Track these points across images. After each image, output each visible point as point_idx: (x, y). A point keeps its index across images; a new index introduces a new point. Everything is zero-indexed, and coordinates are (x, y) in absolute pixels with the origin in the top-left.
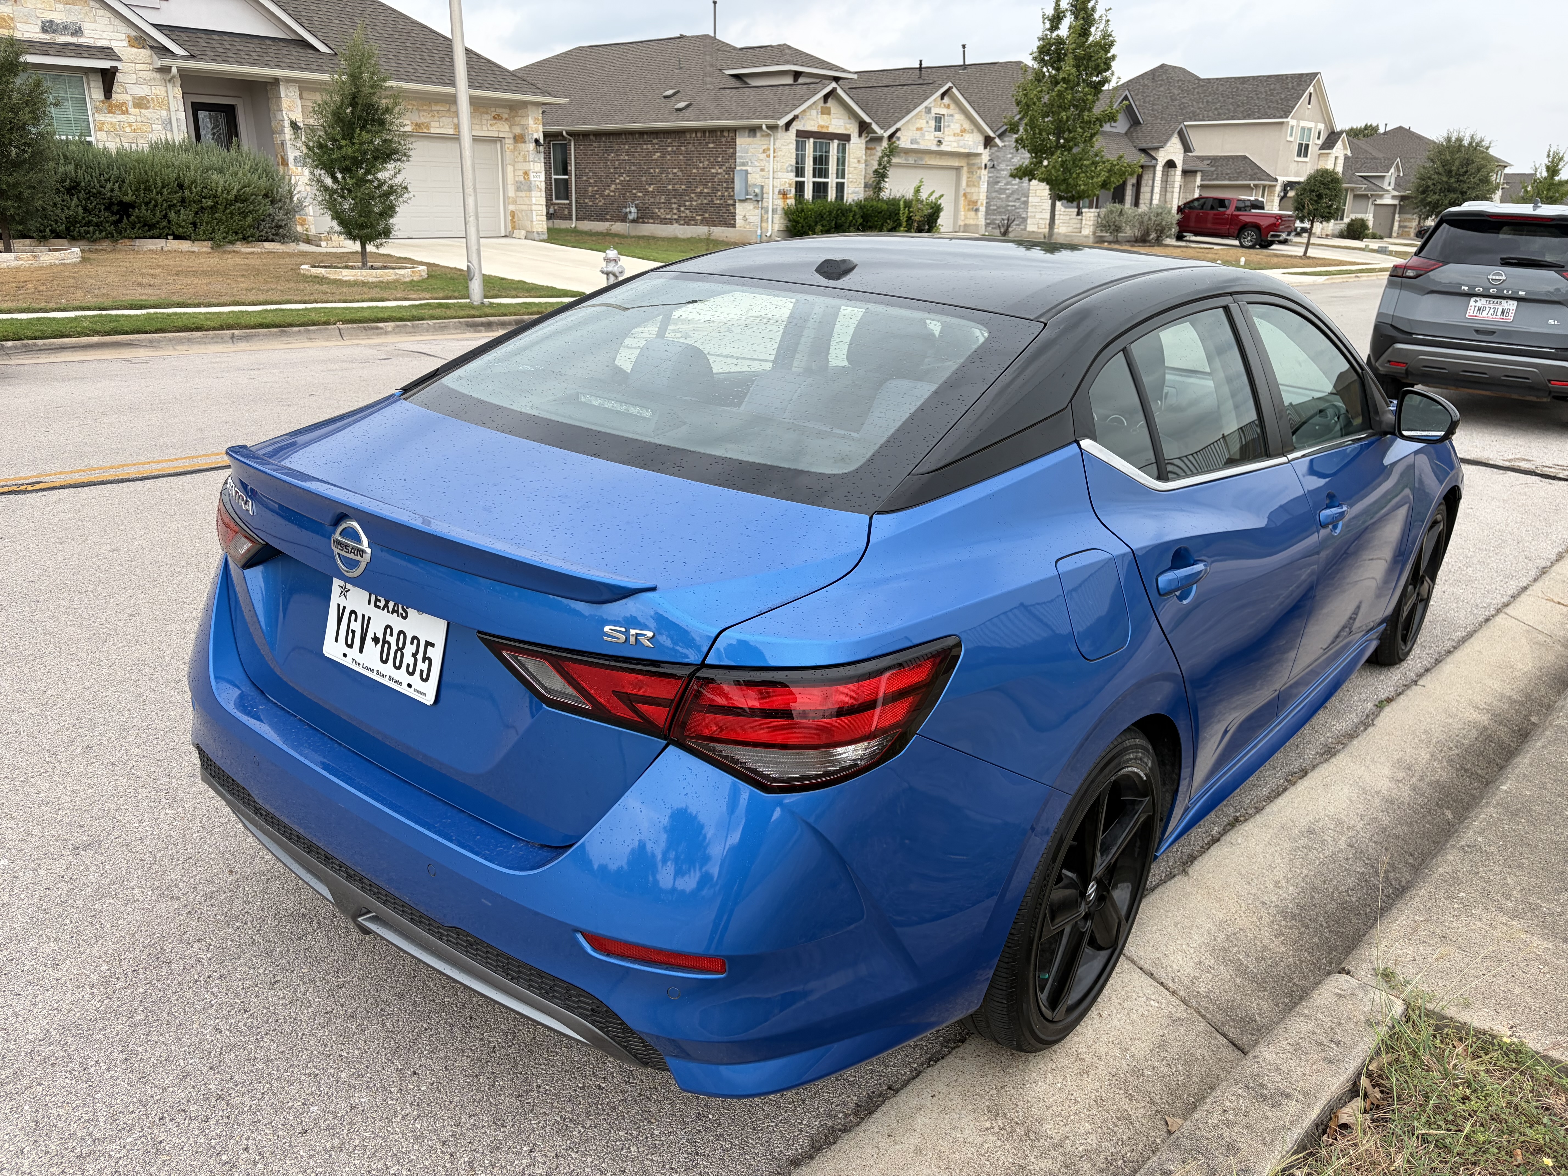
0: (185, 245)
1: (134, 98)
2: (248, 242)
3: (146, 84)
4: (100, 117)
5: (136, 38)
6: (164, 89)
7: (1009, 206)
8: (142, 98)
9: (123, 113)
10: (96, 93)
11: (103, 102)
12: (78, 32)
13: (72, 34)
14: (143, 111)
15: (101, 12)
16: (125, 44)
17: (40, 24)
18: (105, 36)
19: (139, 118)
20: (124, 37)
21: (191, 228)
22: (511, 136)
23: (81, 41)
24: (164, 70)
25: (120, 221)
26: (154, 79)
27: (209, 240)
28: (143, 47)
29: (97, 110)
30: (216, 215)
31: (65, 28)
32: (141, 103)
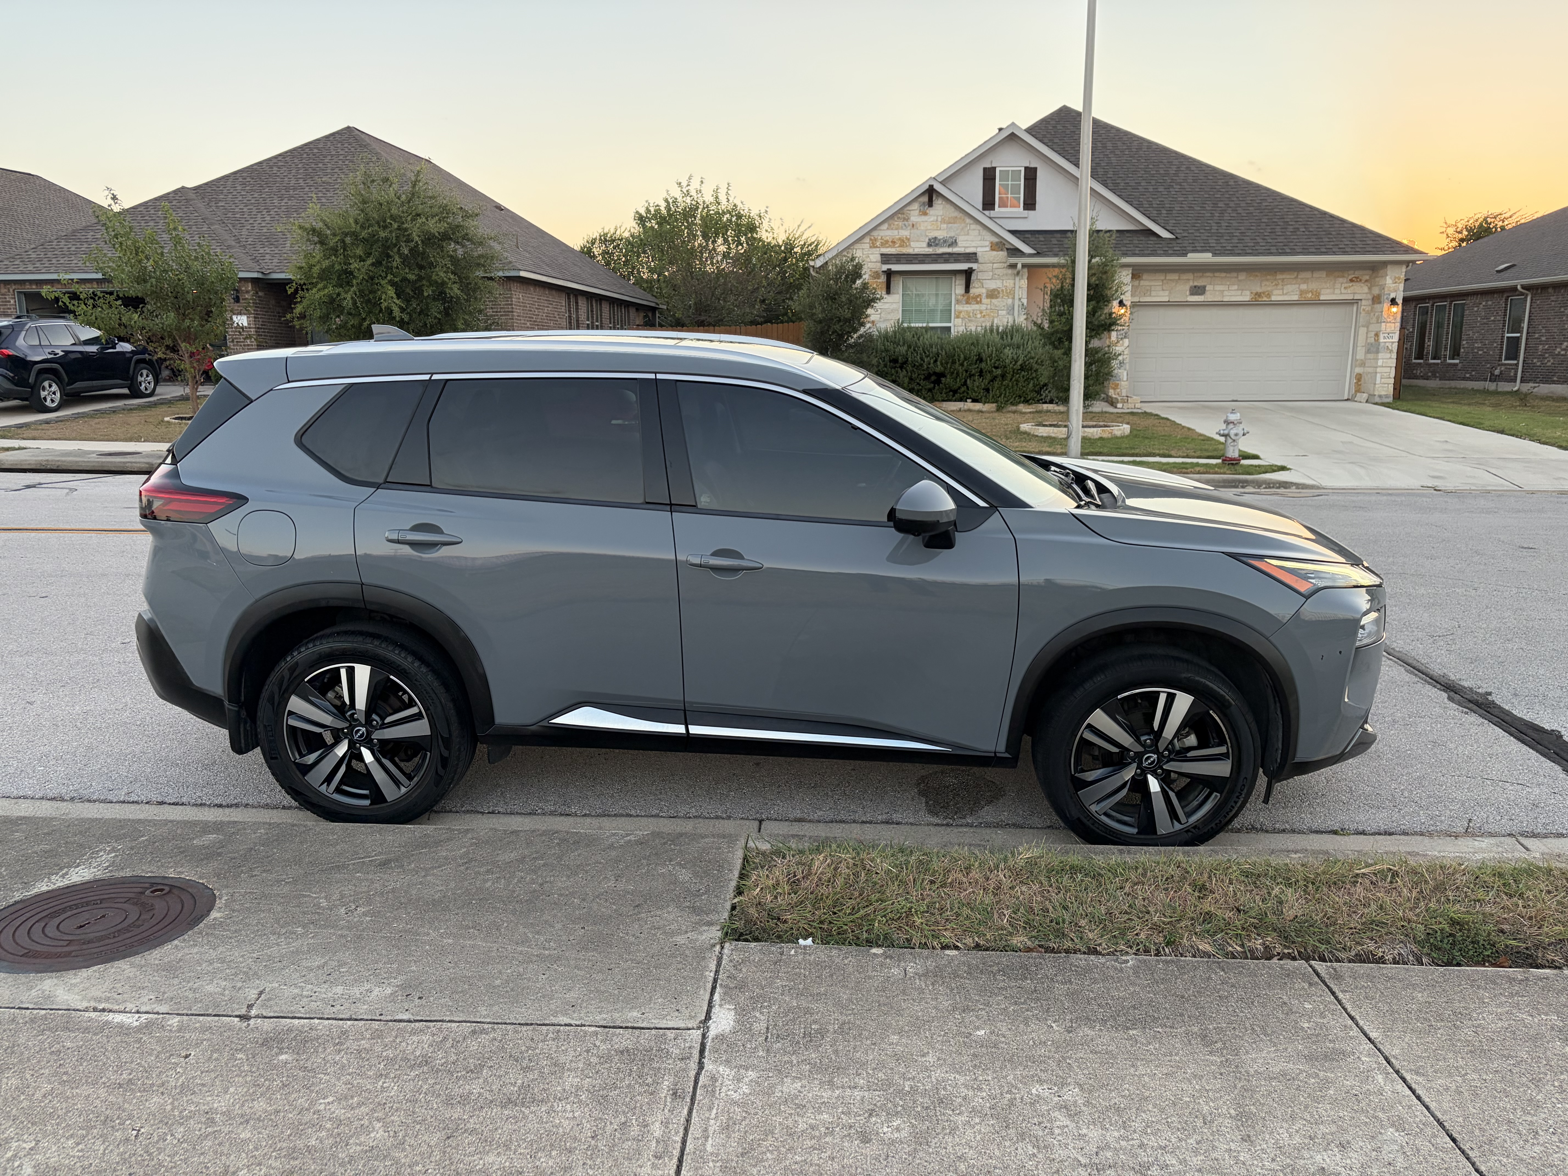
0: (978, 406)
1: (988, 291)
2: (1030, 404)
3: (999, 279)
4: (959, 307)
5: (997, 243)
6: (1012, 282)
8: (994, 290)
9: (977, 303)
10: (958, 288)
11: (963, 296)
12: (954, 243)
13: (949, 246)
14: (993, 301)
15: (974, 226)
16: (988, 249)
17: (927, 240)
18: (974, 244)
19: (989, 307)
20: (988, 243)
21: (983, 393)
22: (1370, 297)
23: (955, 250)
24: (1013, 266)
26: (1007, 275)
27: (996, 402)
28: (1002, 250)
29: (958, 302)
30: (1005, 383)
31: (945, 241)
32: (992, 294)
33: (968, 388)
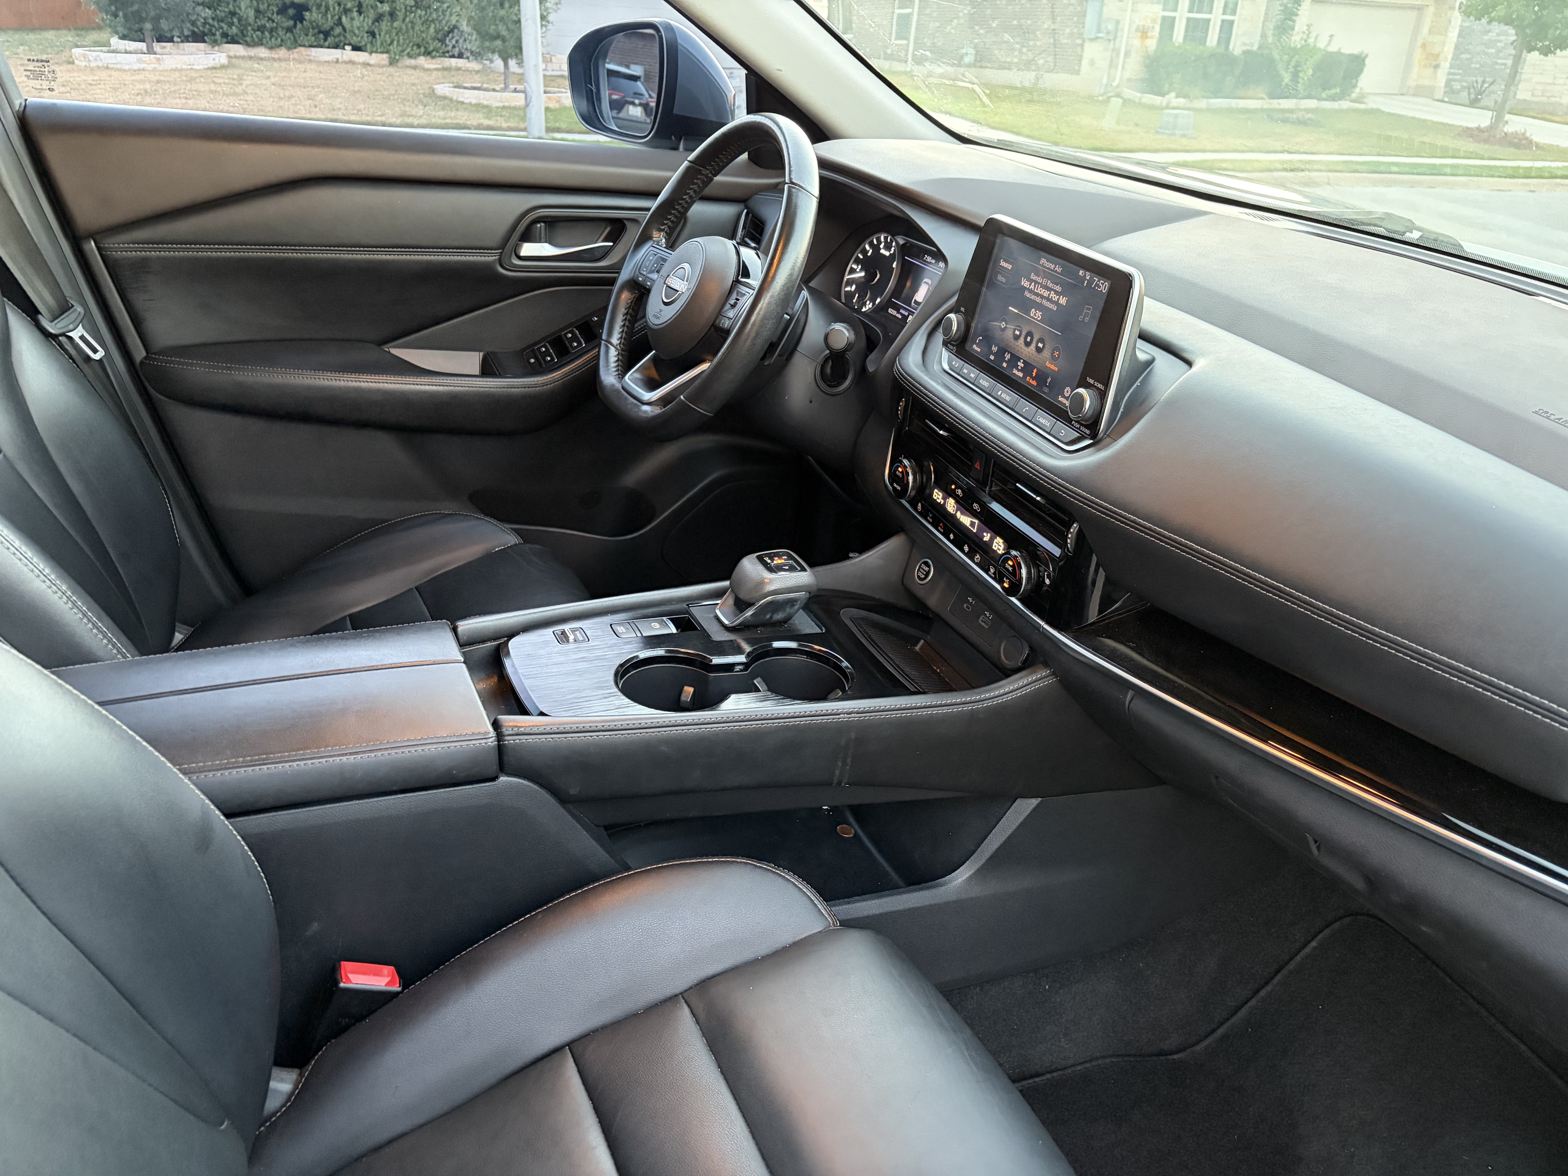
0: (361, 57)
2: (433, 58)
7: (1497, 64)
21: (366, 38)
25: (295, 26)
27: (387, 52)
30: (395, 24)
33: (344, 29)
